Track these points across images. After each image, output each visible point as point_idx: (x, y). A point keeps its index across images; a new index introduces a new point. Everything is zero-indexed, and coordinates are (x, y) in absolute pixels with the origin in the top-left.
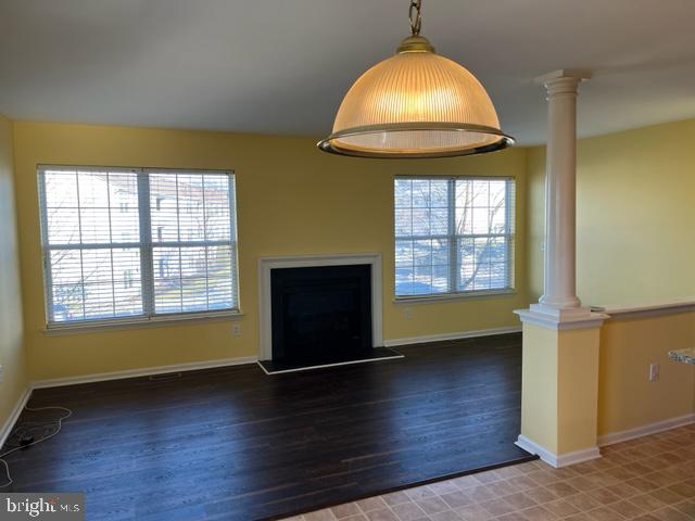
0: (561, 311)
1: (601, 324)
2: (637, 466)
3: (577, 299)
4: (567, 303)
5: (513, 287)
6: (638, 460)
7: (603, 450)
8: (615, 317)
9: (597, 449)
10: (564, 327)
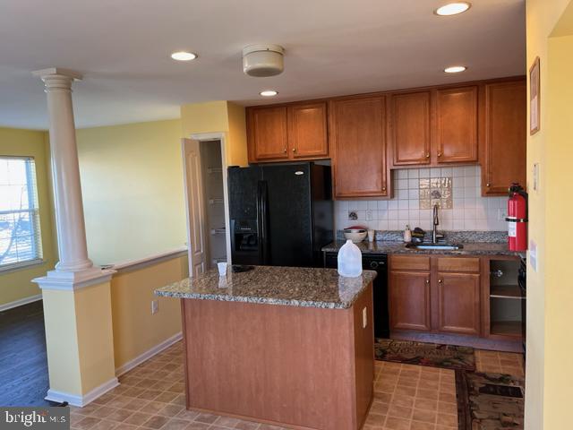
0: (75, 273)
1: (110, 278)
2: (147, 382)
3: (90, 261)
4: (80, 265)
5: (42, 257)
6: (147, 377)
7: (121, 379)
8: (121, 271)
9: (116, 379)
10: (78, 286)
